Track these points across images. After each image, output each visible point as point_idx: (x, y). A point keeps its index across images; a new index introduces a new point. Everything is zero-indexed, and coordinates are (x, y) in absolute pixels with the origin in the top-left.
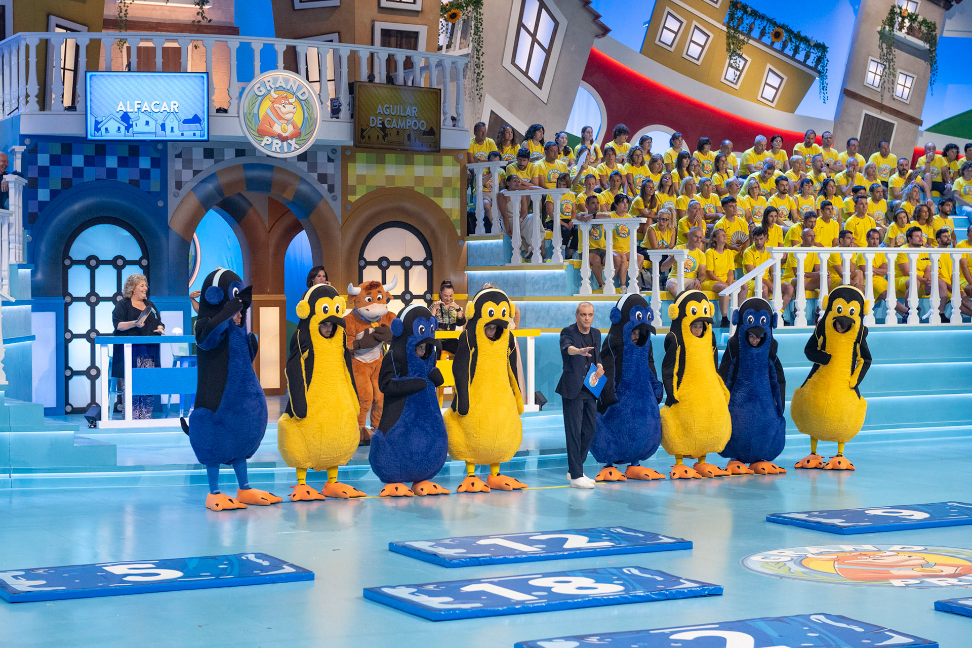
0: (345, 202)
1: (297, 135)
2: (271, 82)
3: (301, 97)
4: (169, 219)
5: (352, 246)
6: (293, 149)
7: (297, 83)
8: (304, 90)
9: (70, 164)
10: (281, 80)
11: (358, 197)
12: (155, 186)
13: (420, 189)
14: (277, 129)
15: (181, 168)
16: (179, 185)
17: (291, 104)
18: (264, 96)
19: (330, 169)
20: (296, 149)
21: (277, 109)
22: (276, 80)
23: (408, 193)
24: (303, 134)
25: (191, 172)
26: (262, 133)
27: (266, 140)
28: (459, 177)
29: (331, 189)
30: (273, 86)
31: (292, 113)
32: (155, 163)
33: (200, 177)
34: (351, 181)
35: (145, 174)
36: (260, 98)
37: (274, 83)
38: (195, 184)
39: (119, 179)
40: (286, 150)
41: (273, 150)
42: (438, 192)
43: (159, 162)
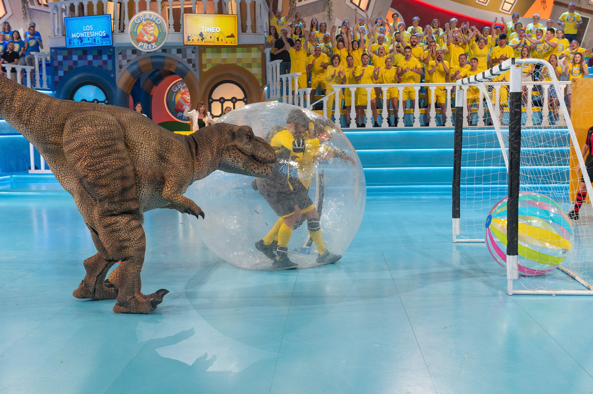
0: (201, 71)
1: (155, 41)
2: (143, 16)
3: (158, 23)
4: (117, 82)
5: (205, 92)
6: (153, 47)
7: (156, 16)
8: (159, 19)
9: (72, 59)
10: (147, 15)
11: (207, 69)
12: (110, 68)
13: (240, 65)
14: (146, 38)
15: (121, 59)
16: (121, 67)
17: (152, 26)
18: (139, 23)
19: (193, 57)
20: (155, 47)
21: (146, 29)
22: (145, 15)
23: (234, 67)
24: (159, 40)
25: (126, 61)
26: (138, 41)
27: (141, 44)
28: (261, 57)
29: (194, 66)
30: (144, 19)
31: (154, 30)
32: (110, 57)
33: (131, 63)
34: (204, 62)
35: (105, 62)
36: (137, 25)
37: (144, 17)
38: (128, 66)
39: (94, 65)
40: (150, 48)
41: (144, 48)
42: (250, 66)
43: (112, 57)
